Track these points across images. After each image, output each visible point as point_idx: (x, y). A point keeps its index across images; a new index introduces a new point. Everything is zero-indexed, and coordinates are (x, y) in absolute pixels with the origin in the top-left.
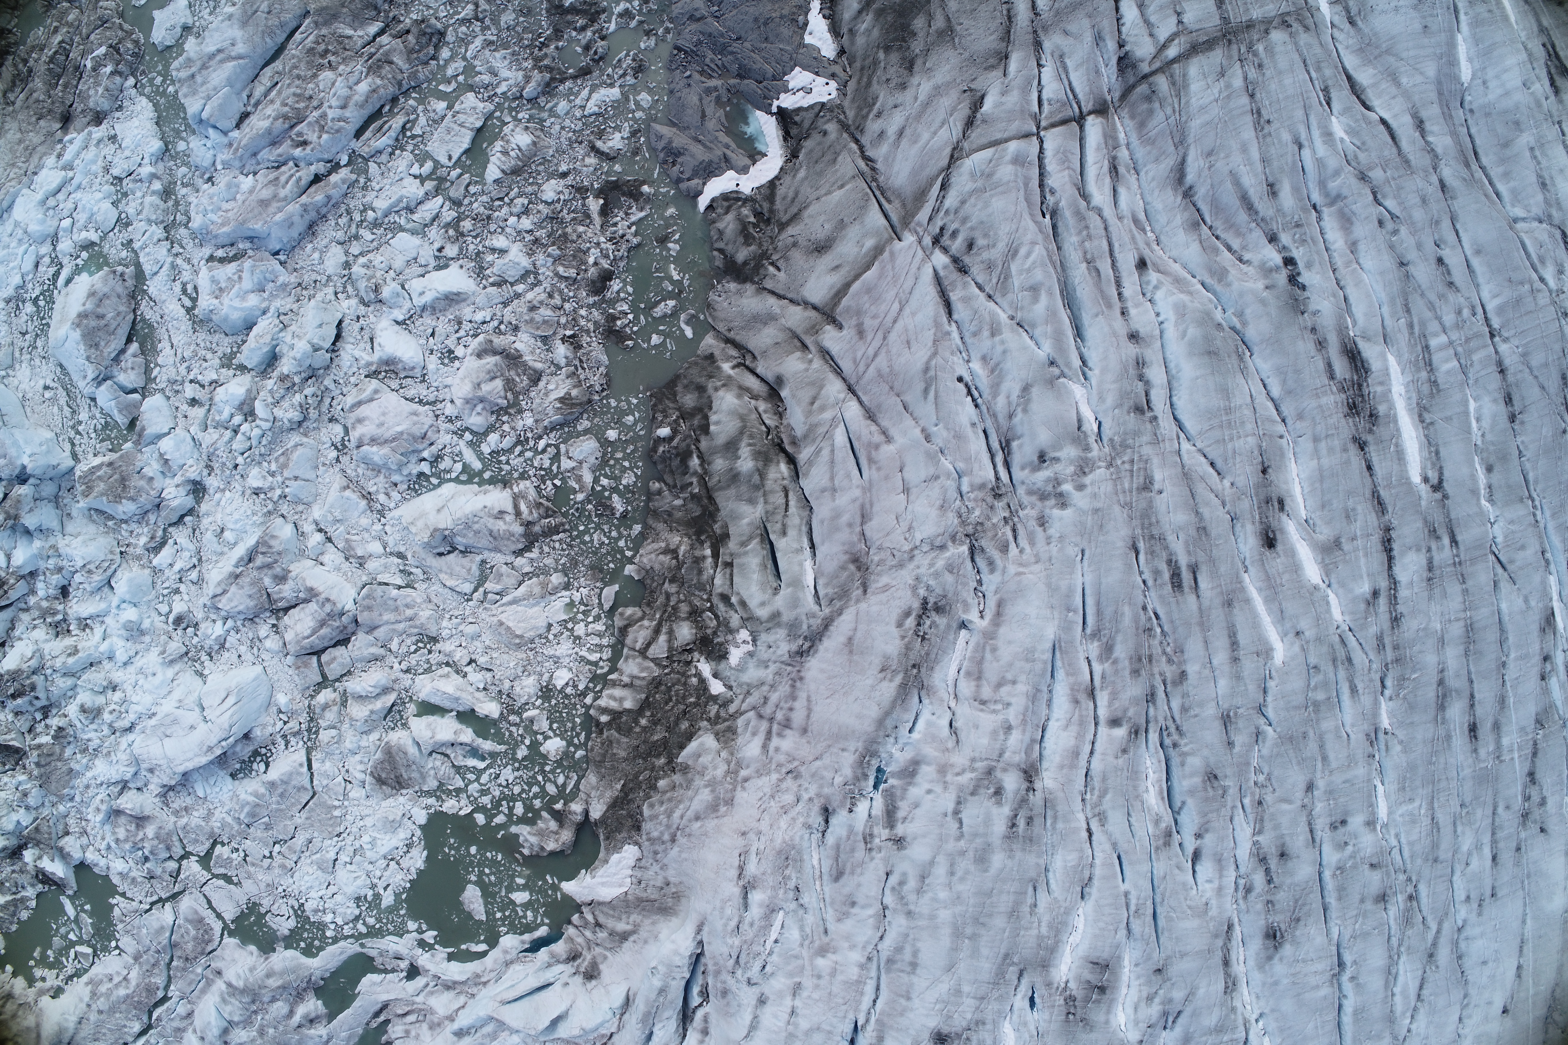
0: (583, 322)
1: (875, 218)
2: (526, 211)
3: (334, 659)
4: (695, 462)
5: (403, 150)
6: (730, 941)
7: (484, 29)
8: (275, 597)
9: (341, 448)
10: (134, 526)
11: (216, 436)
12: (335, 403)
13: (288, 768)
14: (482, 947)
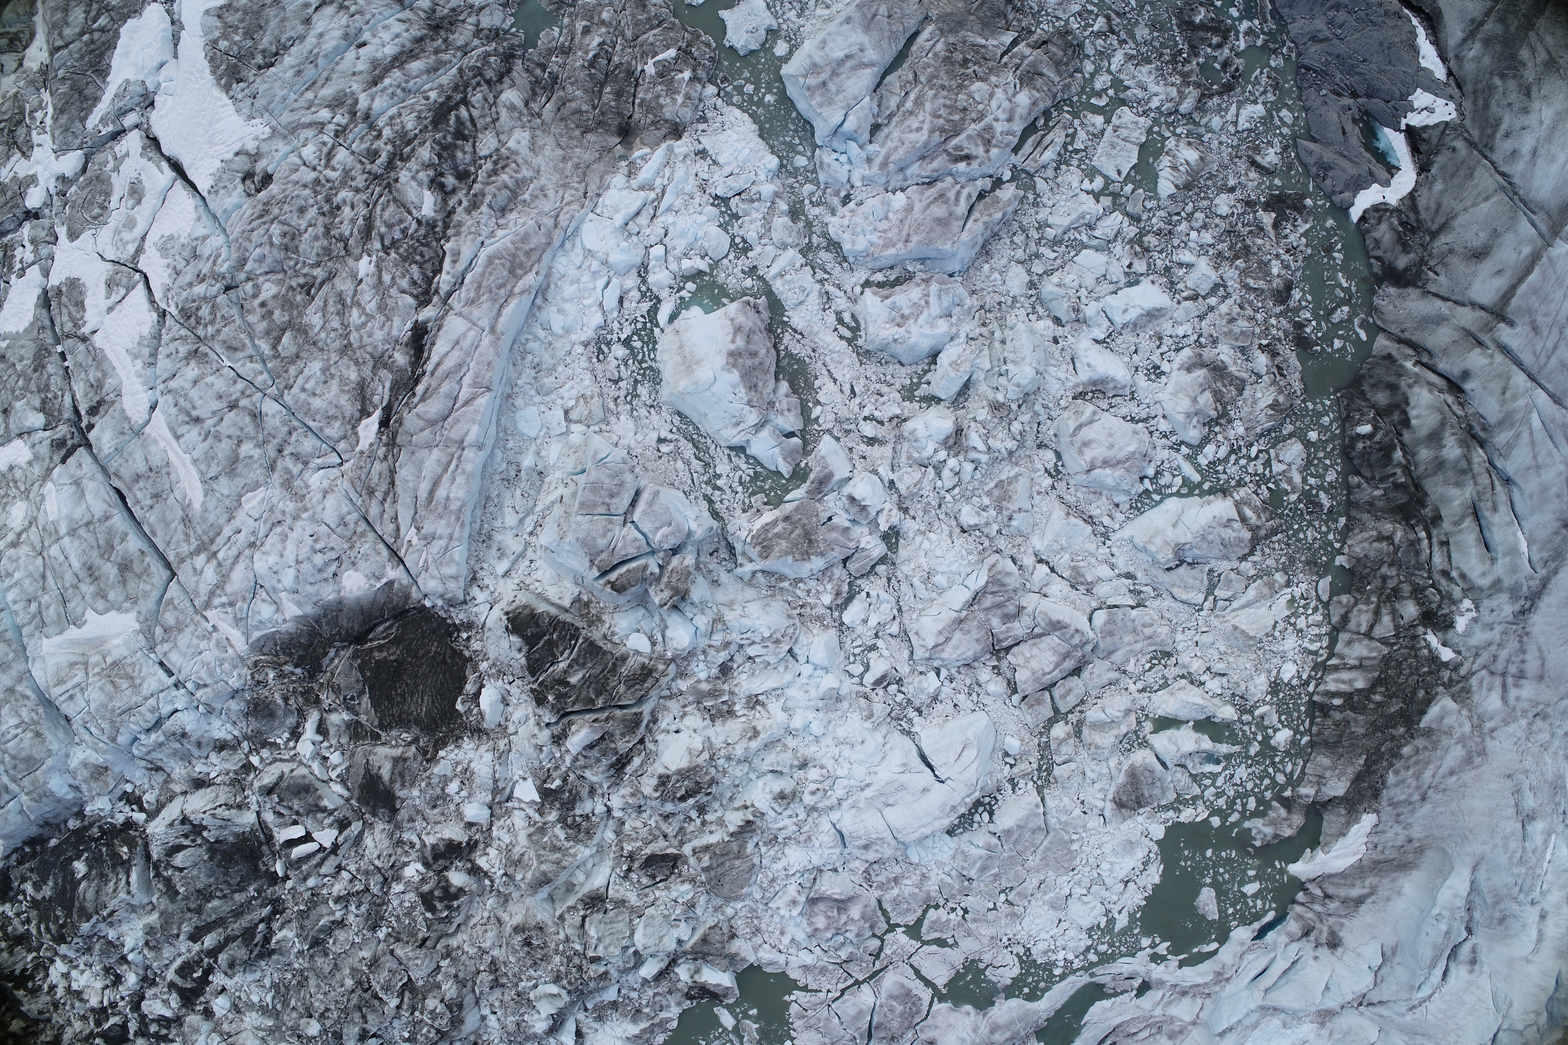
0: (1274, 331)
1: (1525, 228)
2: (1205, 226)
3: (1070, 690)
4: (1398, 454)
5: (1068, 165)
6: (1516, 871)
7: (1122, 42)
8: (1001, 637)
9: (1055, 474)
10: (812, 584)
11: (917, 475)
12: (1043, 428)
13: (1023, 813)
14: (1214, 946)
